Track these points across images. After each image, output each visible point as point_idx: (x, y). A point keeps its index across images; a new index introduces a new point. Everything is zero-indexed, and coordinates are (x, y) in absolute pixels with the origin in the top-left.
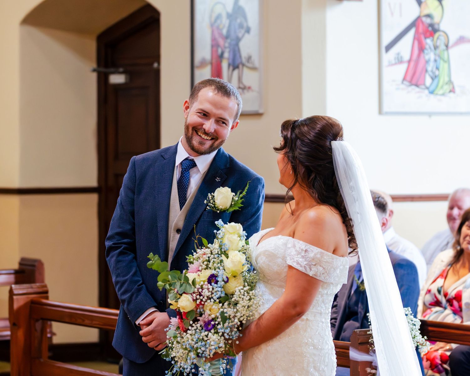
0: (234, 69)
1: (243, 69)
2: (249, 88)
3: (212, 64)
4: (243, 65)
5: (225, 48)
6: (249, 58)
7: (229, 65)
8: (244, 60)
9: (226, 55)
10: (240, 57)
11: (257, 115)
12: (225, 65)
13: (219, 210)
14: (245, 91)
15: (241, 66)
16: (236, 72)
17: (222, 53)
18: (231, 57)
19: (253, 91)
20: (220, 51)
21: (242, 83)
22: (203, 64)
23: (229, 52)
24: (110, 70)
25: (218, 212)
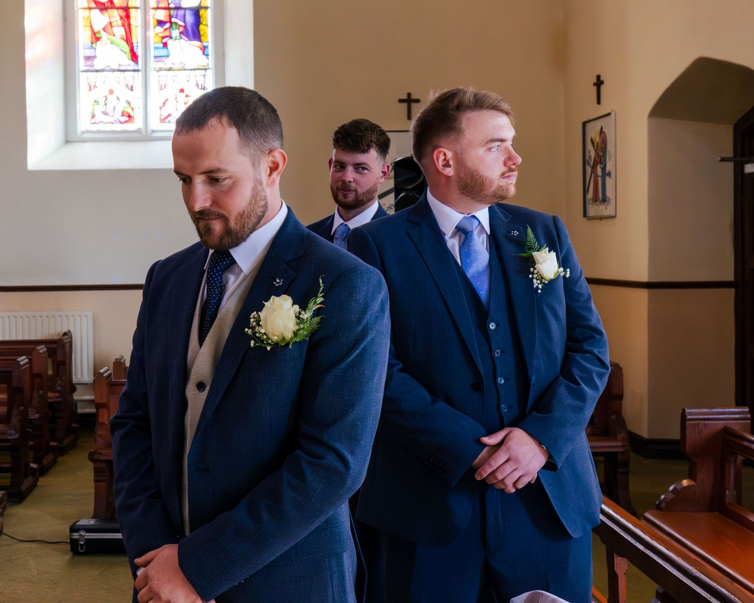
13: (270, 344)
24: (744, 159)
25: (269, 348)
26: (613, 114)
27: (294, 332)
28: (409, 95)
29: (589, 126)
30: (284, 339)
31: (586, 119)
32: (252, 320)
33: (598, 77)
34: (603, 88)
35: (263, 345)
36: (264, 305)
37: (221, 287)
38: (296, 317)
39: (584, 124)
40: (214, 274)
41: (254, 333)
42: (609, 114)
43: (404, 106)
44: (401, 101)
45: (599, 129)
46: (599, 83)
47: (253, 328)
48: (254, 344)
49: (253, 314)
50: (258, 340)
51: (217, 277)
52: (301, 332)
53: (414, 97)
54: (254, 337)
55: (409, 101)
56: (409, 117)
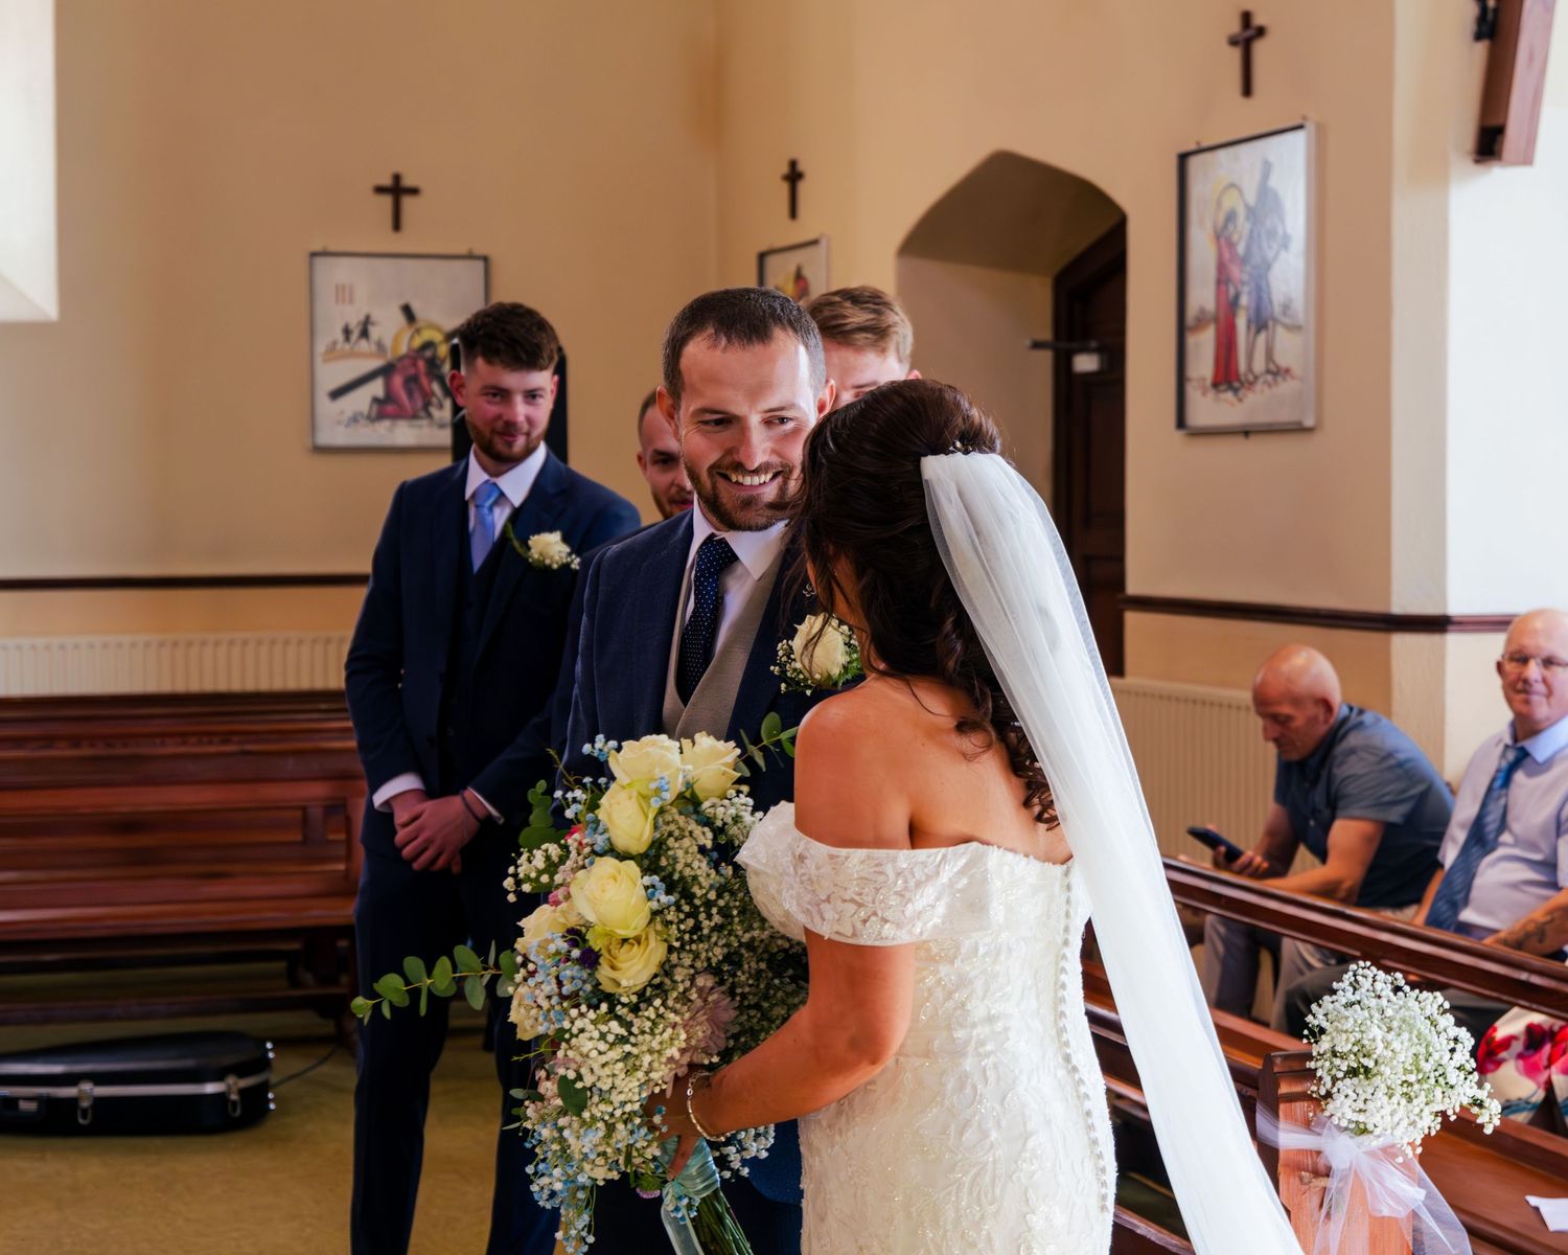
0: (1258, 331)
1: (1274, 328)
2: (1287, 371)
3: (1216, 320)
4: (1276, 321)
5: (1243, 283)
6: (1286, 308)
7: (1249, 322)
8: (1277, 310)
9: (1244, 300)
10: (1271, 302)
11: (1298, 429)
12: (1241, 323)
13: (810, 687)
14: (1279, 379)
15: (1270, 323)
16: (1262, 338)
17: (1237, 296)
18: (1253, 305)
19: (1293, 378)
20: (1232, 291)
21: (1274, 362)
22: (1201, 323)
23: (1250, 293)
24: (1075, 345)
25: (808, 692)
26: (823, 243)
27: (844, 667)
28: (397, 178)
29: (772, 262)
30: (829, 676)
31: (764, 248)
32: (781, 653)
33: (793, 164)
34: (803, 187)
35: (800, 690)
36: (796, 631)
37: (716, 600)
38: (845, 644)
39: (762, 257)
40: (706, 579)
41: (784, 672)
42: (815, 242)
43: (387, 201)
44: (380, 190)
45: (792, 269)
46: (794, 176)
47: (782, 666)
48: (786, 688)
49: (780, 645)
50: (789, 681)
51: (710, 584)
52: (855, 664)
53: (407, 182)
54: (783, 677)
55: (397, 190)
56: (397, 225)
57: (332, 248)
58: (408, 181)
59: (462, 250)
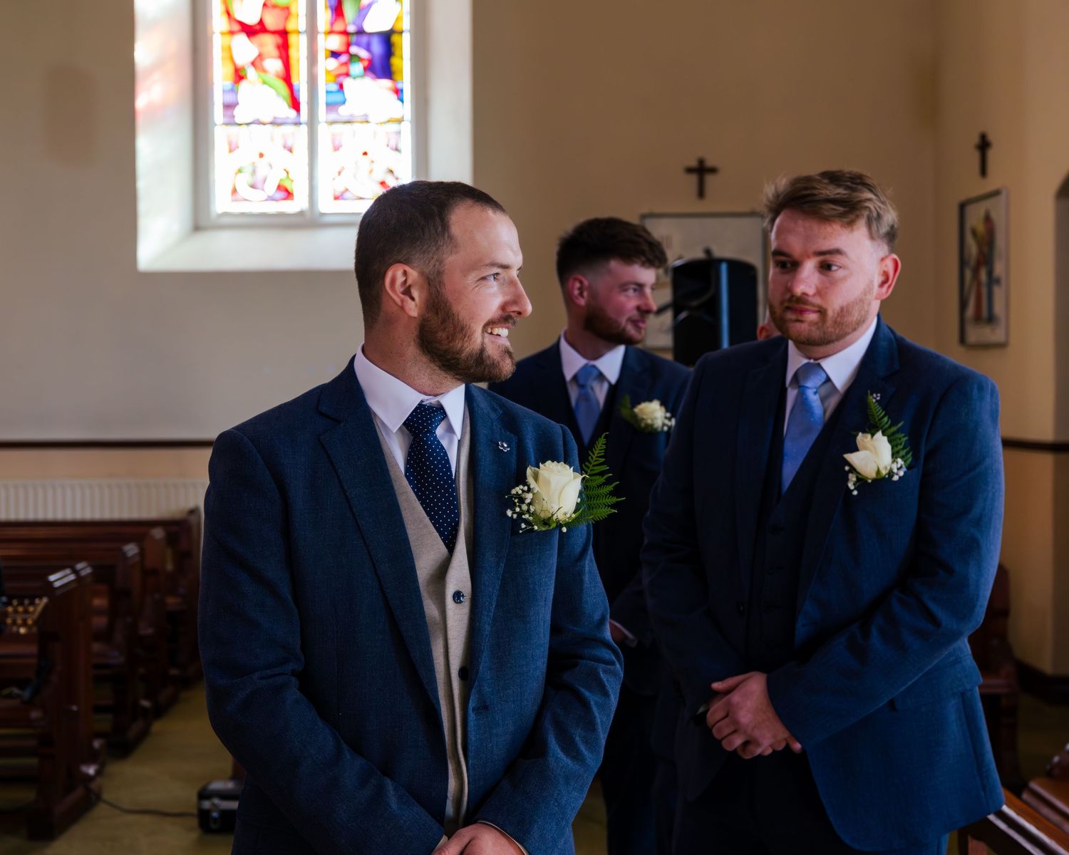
26: (1005, 193)
28: (701, 162)
29: (970, 209)
31: (963, 197)
33: (983, 136)
34: (992, 154)
39: (962, 205)
42: (998, 192)
43: (693, 179)
44: (689, 171)
45: (982, 213)
46: (984, 145)
55: (701, 170)
56: (701, 193)
57: (657, 210)
58: (710, 163)
59: (745, 208)
